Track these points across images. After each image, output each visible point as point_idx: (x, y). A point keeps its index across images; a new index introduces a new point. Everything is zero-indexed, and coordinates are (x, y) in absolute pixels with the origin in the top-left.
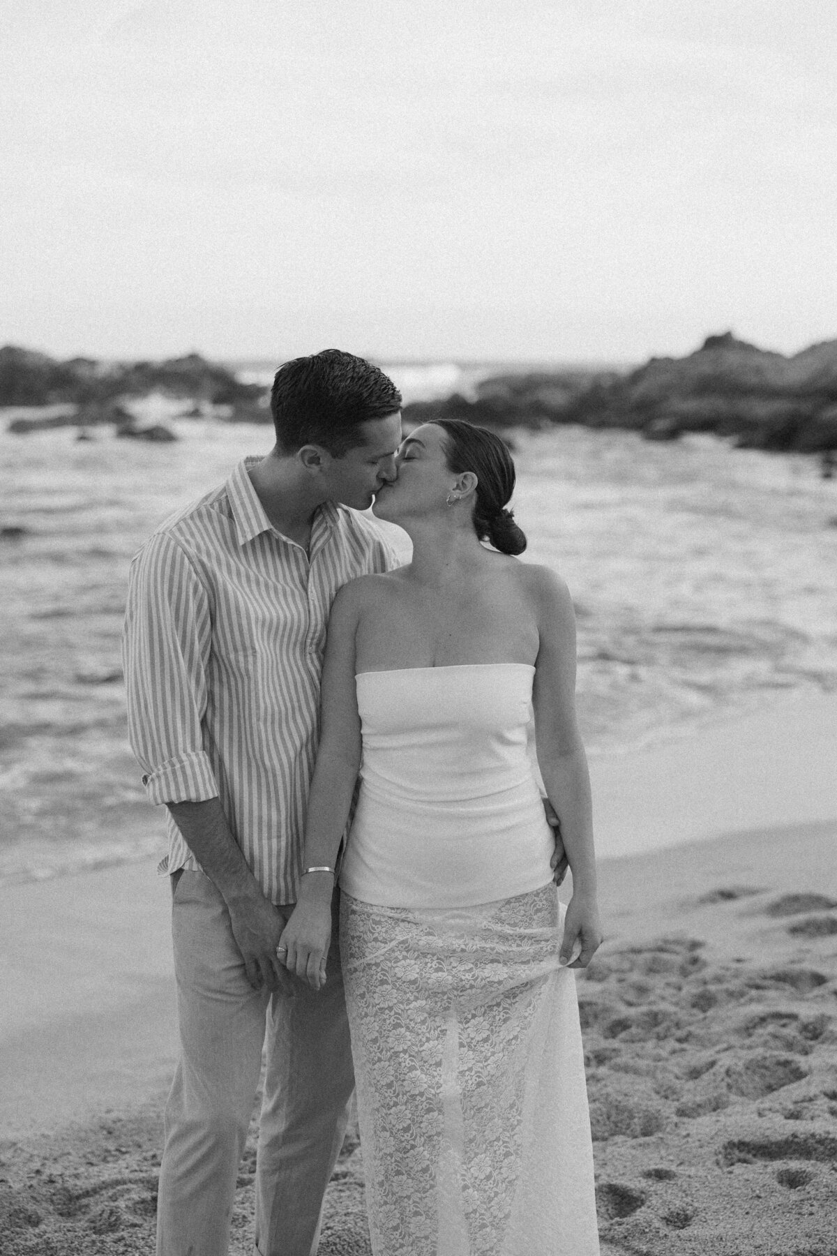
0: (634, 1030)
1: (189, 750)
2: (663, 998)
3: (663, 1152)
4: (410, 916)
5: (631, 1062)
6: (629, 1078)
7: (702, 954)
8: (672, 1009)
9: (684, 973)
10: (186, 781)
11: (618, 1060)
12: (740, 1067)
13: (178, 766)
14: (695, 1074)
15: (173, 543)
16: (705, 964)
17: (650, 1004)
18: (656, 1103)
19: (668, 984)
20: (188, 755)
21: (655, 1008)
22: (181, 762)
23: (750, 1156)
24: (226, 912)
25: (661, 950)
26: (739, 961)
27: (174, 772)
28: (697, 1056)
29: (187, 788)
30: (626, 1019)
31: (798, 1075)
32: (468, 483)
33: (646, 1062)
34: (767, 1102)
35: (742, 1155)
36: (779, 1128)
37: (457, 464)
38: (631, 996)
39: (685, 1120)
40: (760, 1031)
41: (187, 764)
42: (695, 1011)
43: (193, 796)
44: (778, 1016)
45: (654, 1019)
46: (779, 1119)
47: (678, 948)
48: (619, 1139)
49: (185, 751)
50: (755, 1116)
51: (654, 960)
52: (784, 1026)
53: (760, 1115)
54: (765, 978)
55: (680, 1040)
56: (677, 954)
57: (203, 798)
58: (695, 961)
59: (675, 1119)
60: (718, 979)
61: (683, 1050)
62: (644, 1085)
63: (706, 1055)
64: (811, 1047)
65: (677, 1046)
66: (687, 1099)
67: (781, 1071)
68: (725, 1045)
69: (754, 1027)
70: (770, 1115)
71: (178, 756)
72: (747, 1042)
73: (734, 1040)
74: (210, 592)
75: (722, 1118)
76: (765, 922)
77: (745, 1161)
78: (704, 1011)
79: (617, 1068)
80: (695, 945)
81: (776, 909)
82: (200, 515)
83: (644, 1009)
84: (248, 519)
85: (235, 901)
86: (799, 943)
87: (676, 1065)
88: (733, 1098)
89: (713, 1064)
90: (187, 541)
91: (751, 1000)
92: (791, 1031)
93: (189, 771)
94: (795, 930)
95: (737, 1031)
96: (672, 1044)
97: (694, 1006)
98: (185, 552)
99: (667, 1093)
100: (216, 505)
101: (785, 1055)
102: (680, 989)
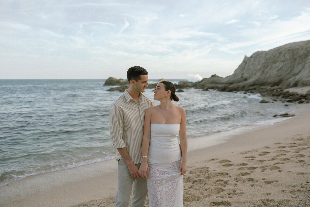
0: (197, 182)
1: (120, 139)
2: (202, 177)
3: (200, 204)
4: (158, 165)
5: (196, 188)
6: (195, 191)
7: (209, 169)
8: (203, 179)
9: (206, 173)
10: (119, 145)
11: (194, 188)
12: (214, 189)
13: (118, 142)
14: (206, 190)
15: (115, 104)
16: (209, 171)
17: (200, 178)
18: (200, 195)
19: (203, 175)
20: (120, 140)
21: (200, 179)
22: (119, 141)
23: (215, 205)
24: (127, 166)
25: (202, 169)
26: (214, 171)
27: (117, 143)
28: (207, 187)
29: (120, 146)
30: (196, 180)
31: (223, 190)
32: (169, 92)
33: (198, 188)
34: (218, 195)
35: (214, 204)
36: (220, 200)
37: (167, 89)
38: (197, 176)
39: (204, 198)
40: (217, 183)
41: (119, 142)
42: (207, 179)
43: (121, 147)
44: (220, 180)
45: (200, 180)
46: (220, 198)
47: (205, 168)
48: (194, 201)
49: (119, 139)
50: (216, 198)
51: (201, 170)
52: (221, 182)
53: (217, 197)
54: (218, 174)
55: (204, 184)
56: (205, 169)
57: (122, 148)
58: (207, 171)
59: (203, 198)
60: (211, 174)
61: (205, 186)
62: (198, 192)
63: (208, 187)
64: (225, 185)
65: (204, 185)
66: (205, 194)
67: (220, 190)
68: (211, 185)
69: (216, 182)
70: (218, 197)
71: (118, 140)
72: (215, 185)
73: (213, 184)
74: (122, 112)
75: (210, 198)
76: (219, 164)
77: (214, 206)
78: (208, 179)
79: (194, 189)
80: (208, 168)
81: (220, 162)
82: (120, 99)
83: (198, 179)
84: (128, 98)
85: (129, 165)
86: (224, 168)
87: (203, 189)
88: (212, 194)
89: (209, 188)
90: (118, 104)
91: (216, 177)
92: (222, 183)
93: (120, 143)
94: (223, 166)
95: (213, 182)
96: (203, 185)
97: (207, 178)
98: (117, 106)
99: (202, 193)
100: (122, 97)
101: (221, 187)
102: (205, 175)
